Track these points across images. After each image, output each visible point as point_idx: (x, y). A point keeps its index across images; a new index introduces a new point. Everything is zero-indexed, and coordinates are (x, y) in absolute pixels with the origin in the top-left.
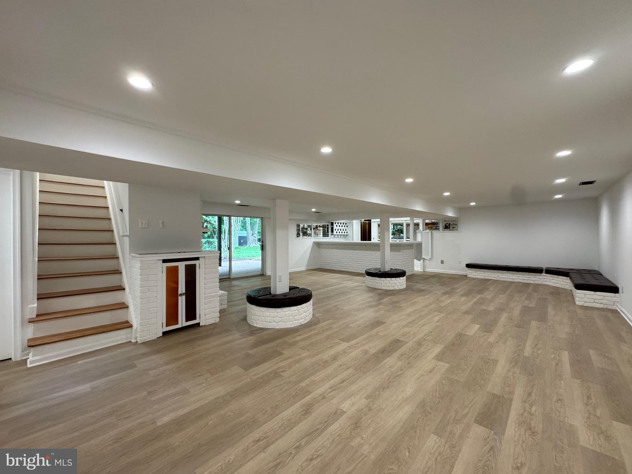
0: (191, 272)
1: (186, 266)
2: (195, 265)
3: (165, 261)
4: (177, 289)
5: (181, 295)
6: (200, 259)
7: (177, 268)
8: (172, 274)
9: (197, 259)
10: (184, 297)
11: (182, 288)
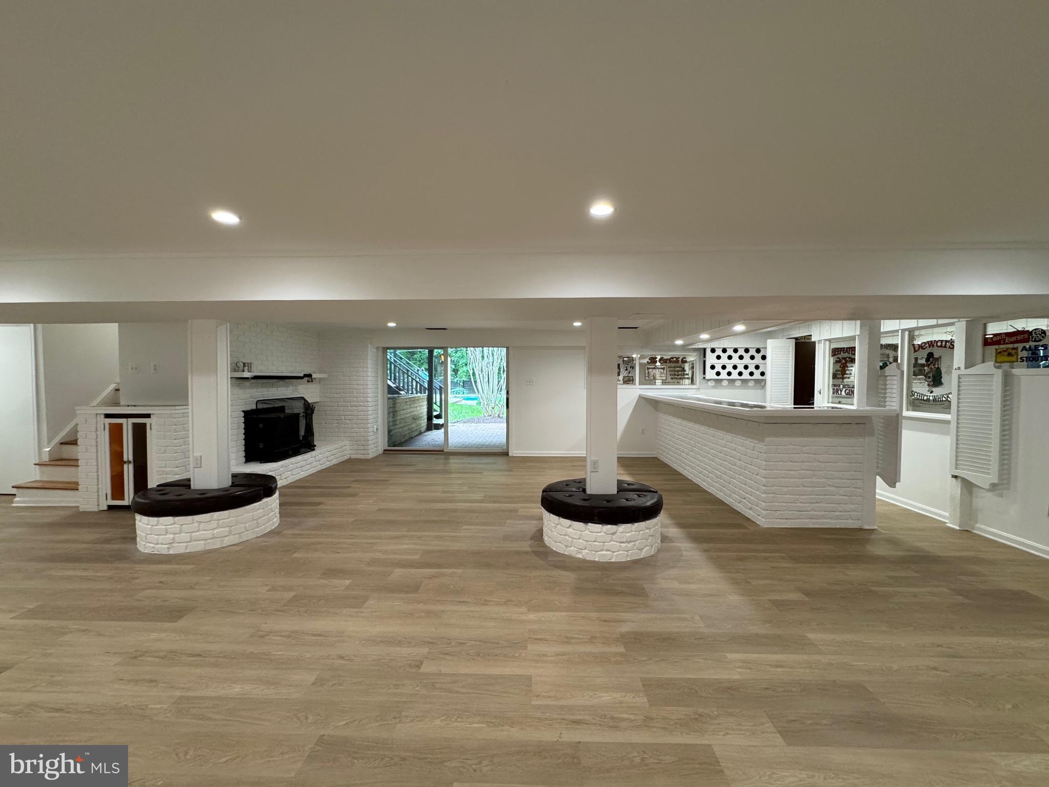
0: (140, 434)
1: (134, 425)
2: (145, 425)
3: (108, 416)
4: (121, 454)
5: (129, 462)
6: (152, 416)
7: (120, 426)
8: (116, 434)
9: (148, 416)
10: (131, 466)
11: (128, 453)
